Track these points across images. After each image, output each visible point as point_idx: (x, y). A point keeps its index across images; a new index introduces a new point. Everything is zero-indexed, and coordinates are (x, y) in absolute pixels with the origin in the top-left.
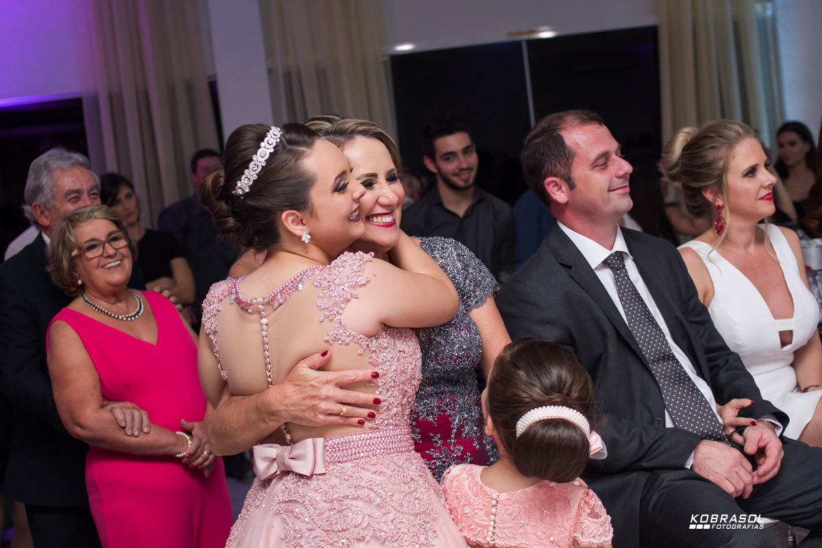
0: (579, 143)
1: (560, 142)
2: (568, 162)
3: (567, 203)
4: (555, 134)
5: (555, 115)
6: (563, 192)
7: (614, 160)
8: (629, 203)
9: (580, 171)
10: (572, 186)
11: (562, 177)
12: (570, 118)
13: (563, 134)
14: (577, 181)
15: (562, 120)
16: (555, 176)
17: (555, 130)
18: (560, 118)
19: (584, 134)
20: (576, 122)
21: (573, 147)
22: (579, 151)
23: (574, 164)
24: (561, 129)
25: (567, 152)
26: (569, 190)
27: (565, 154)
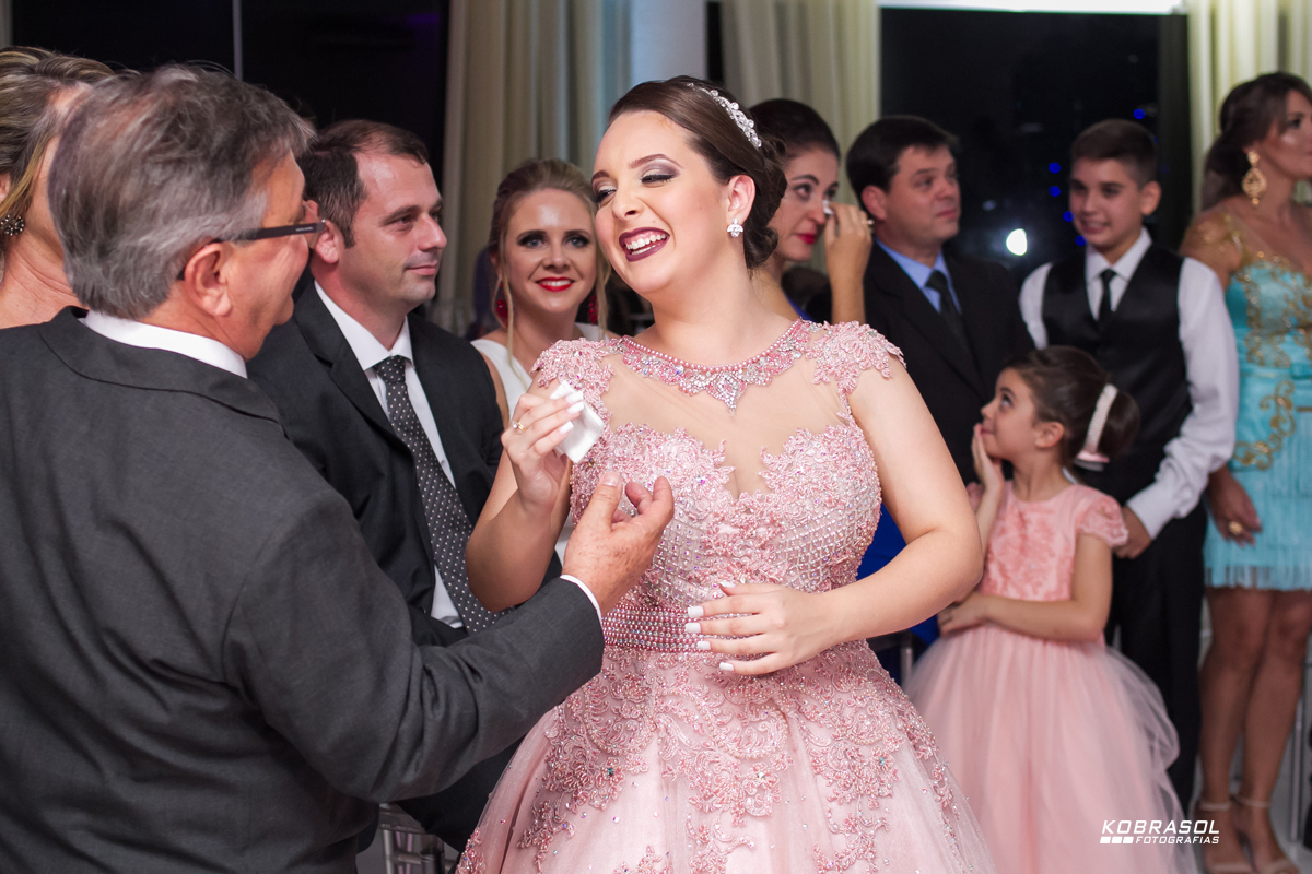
0: (378, 181)
1: (350, 169)
2: (353, 203)
3: (336, 264)
4: (347, 154)
5: (359, 123)
6: (334, 246)
7: (423, 220)
8: (429, 291)
9: (367, 224)
10: (349, 242)
11: (336, 223)
12: (379, 138)
13: (361, 159)
14: (358, 238)
15: (365, 135)
16: (330, 218)
17: (349, 148)
18: (364, 132)
19: (390, 169)
20: (385, 148)
21: (367, 185)
22: (373, 192)
23: (361, 209)
24: (359, 150)
25: (356, 186)
26: (343, 246)
27: (351, 189)
